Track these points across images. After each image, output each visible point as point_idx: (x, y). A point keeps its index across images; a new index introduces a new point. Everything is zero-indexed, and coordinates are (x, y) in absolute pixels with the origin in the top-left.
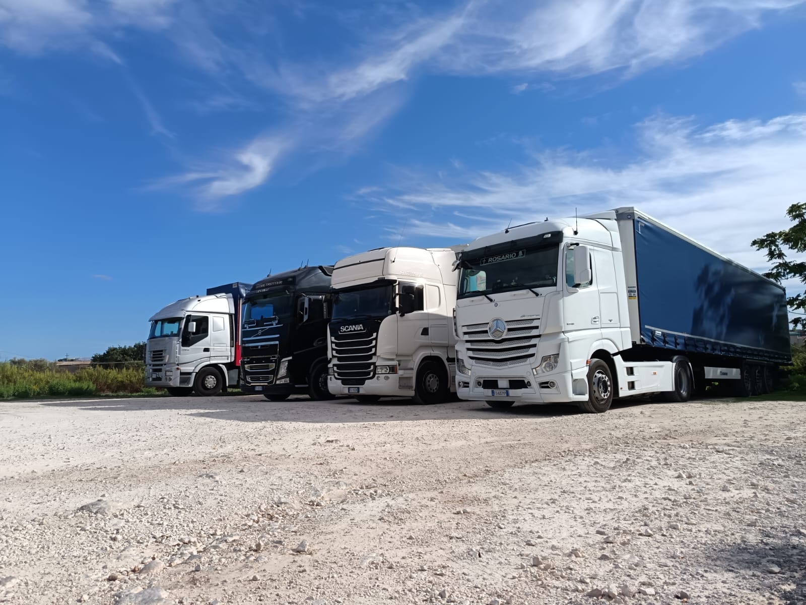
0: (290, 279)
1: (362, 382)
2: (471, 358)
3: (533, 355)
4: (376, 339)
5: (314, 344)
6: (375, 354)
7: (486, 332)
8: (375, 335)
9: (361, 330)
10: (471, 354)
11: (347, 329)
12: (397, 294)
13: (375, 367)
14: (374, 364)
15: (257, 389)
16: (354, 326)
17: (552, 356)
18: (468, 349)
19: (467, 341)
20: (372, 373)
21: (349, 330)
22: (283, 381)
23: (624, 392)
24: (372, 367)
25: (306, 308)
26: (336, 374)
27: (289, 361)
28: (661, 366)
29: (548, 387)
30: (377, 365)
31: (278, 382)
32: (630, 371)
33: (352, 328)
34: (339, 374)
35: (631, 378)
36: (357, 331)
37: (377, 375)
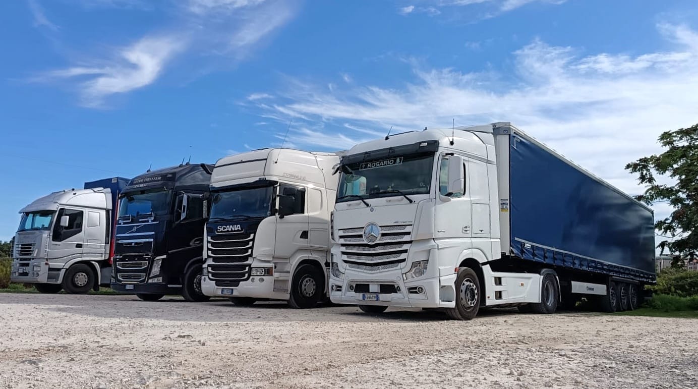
0: (170, 176)
1: (236, 283)
2: (346, 262)
3: (404, 260)
4: (253, 240)
5: (191, 244)
6: (251, 255)
7: (361, 236)
8: (252, 236)
9: (238, 230)
10: (345, 257)
11: (224, 228)
12: (278, 196)
13: (251, 269)
14: (249, 265)
15: (128, 287)
16: (231, 226)
17: (422, 262)
18: (343, 253)
19: (343, 245)
20: (247, 275)
21: (226, 230)
22: (155, 280)
23: (491, 301)
24: (247, 268)
25: (184, 206)
26: (210, 275)
27: (163, 259)
28: (529, 278)
29: (416, 292)
30: (252, 266)
31: (150, 281)
32: (498, 281)
33: (229, 228)
34: (213, 275)
35: (499, 288)
36: (235, 231)
37: (251, 277)
